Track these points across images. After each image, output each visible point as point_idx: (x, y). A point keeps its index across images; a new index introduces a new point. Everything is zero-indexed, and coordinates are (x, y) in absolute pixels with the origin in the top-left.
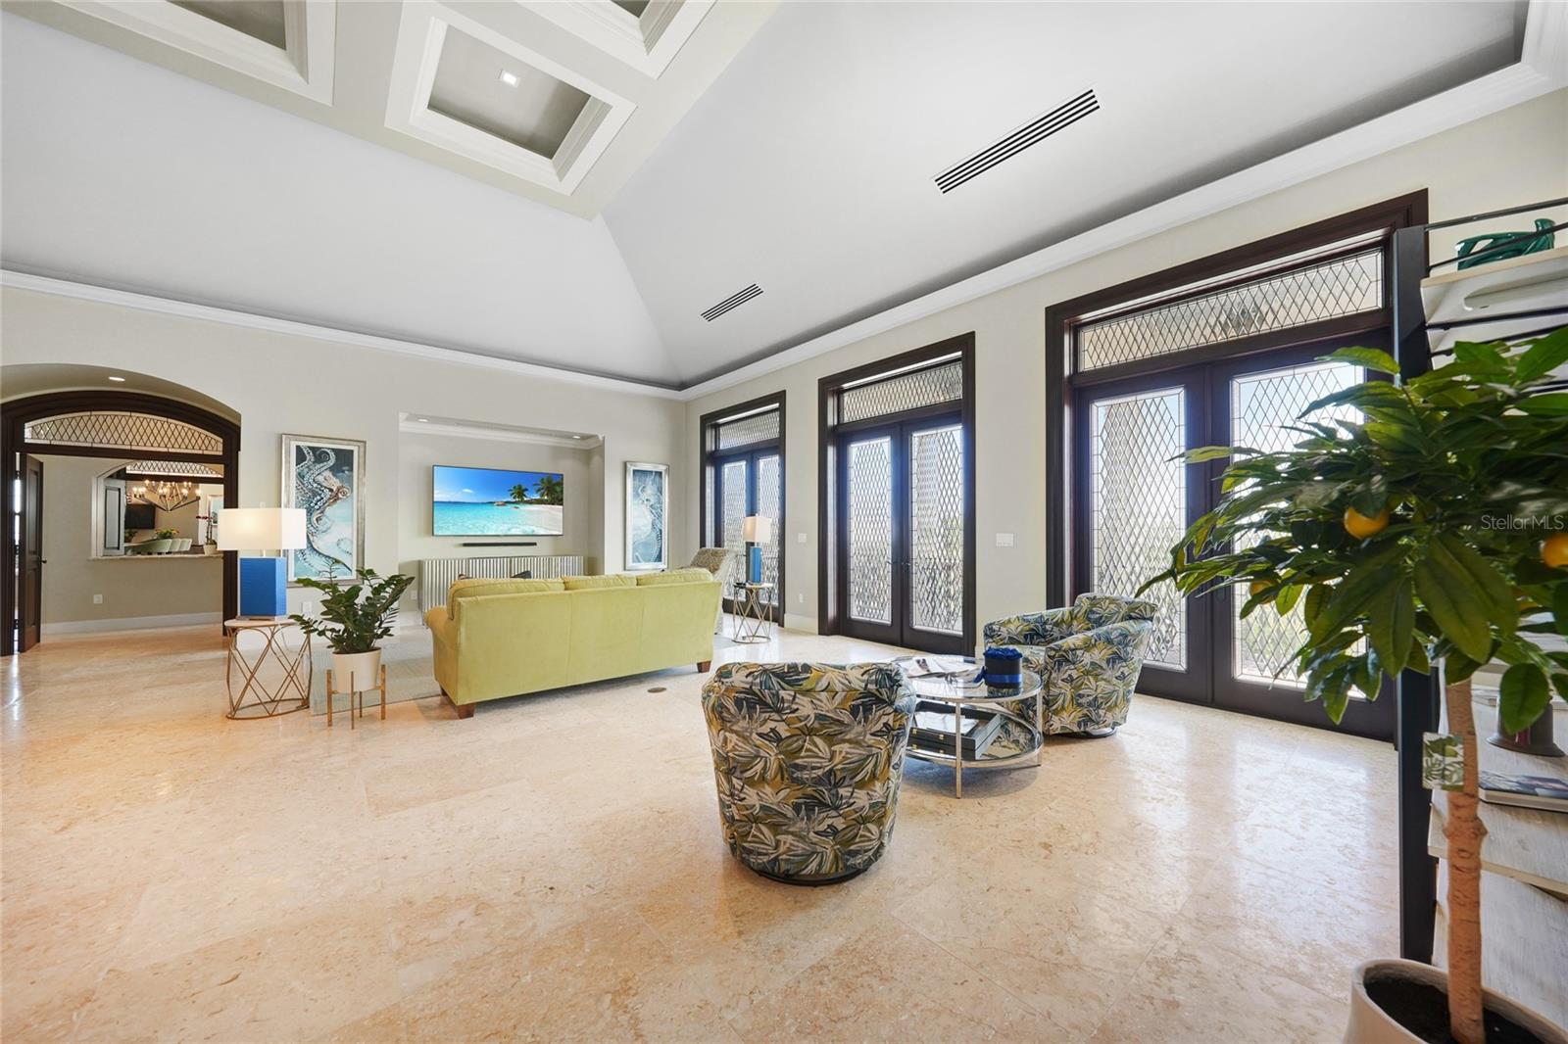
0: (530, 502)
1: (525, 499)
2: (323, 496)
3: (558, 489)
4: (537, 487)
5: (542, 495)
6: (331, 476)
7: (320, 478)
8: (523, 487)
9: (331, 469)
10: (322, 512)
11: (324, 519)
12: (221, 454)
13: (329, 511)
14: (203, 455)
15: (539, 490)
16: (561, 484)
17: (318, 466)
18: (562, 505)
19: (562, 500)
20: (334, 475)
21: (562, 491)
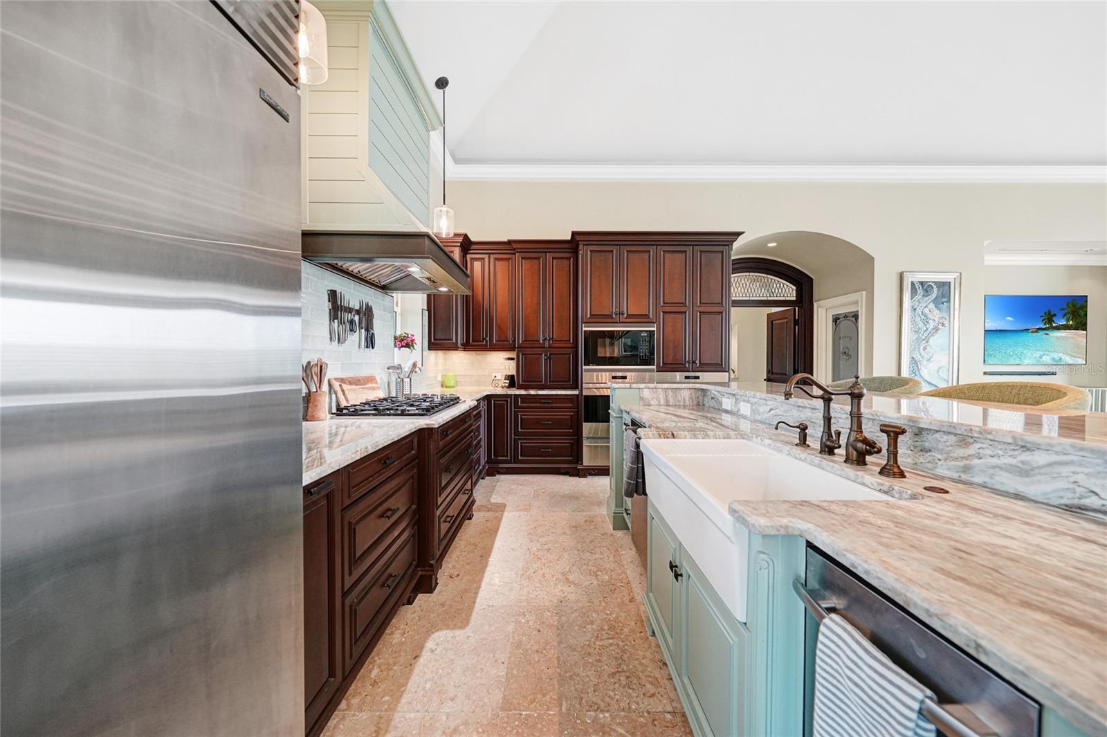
0: (1058, 328)
1: (1054, 325)
2: (928, 326)
3: (1082, 313)
4: (1064, 312)
5: (1068, 321)
6: (934, 308)
7: (926, 311)
8: (1052, 313)
9: (934, 301)
10: (927, 342)
11: (928, 348)
12: (794, 299)
13: (932, 340)
14: (768, 300)
15: (1065, 315)
16: (1084, 307)
17: (925, 299)
18: (1085, 329)
19: (1086, 324)
20: (936, 307)
21: (1086, 315)
